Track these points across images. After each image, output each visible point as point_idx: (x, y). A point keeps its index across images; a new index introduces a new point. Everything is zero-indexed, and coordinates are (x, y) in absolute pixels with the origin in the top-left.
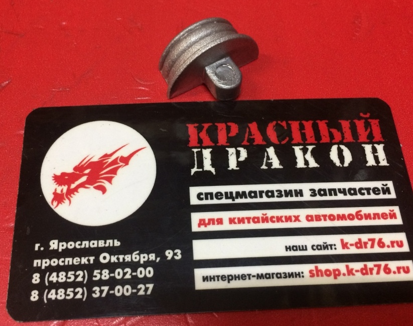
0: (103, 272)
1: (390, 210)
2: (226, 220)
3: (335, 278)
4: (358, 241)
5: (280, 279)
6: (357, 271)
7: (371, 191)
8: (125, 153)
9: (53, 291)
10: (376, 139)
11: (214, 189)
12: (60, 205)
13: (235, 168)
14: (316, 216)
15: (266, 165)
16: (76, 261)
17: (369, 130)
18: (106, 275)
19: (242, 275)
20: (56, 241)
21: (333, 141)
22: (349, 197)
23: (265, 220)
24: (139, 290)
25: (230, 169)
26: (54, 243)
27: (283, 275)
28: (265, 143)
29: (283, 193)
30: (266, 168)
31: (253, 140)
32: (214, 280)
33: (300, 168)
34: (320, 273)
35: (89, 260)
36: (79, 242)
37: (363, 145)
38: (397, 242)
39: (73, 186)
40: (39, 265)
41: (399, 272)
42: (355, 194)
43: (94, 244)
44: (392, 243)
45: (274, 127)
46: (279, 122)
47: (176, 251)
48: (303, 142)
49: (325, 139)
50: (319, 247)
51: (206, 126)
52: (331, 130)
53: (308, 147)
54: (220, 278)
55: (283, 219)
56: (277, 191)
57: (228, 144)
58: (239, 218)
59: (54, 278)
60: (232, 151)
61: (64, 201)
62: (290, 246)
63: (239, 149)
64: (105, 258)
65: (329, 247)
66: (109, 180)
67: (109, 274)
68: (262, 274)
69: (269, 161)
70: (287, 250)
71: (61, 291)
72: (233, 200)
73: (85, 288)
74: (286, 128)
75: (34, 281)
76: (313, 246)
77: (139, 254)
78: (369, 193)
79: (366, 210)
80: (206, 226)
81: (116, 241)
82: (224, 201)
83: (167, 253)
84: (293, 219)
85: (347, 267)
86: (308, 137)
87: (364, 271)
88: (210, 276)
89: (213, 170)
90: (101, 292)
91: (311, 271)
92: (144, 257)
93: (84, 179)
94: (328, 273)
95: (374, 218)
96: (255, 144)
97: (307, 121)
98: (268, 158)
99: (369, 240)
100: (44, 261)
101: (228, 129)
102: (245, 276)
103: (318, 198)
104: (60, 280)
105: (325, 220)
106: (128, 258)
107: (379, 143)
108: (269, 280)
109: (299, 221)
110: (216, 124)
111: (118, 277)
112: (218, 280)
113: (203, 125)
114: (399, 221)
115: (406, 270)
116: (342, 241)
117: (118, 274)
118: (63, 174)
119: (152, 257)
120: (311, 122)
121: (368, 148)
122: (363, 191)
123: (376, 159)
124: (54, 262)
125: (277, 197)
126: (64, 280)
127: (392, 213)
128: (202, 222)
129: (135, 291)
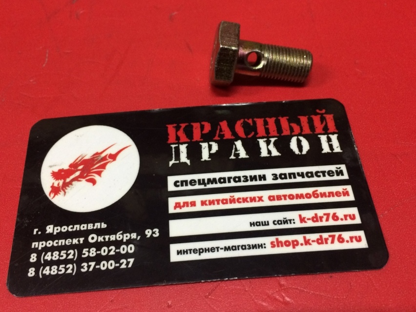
0: (91, 250)
1: (343, 189)
2: (198, 203)
3: (294, 247)
4: (314, 215)
5: (245, 250)
6: (313, 241)
7: (326, 174)
8: (113, 151)
9: (48, 268)
10: (331, 130)
11: (188, 177)
12: (56, 196)
13: (207, 159)
14: (277, 196)
15: (234, 156)
16: (68, 242)
17: (324, 123)
18: (93, 252)
19: (211, 248)
20: (52, 226)
21: (293, 134)
22: (306, 179)
23: (232, 201)
24: (121, 264)
25: (203, 160)
26: (50, 228)
27: (247, 247)
28: (233, 137)
29: (249, 178)
30: (234, 158)
31: (223, 136)
32: (187, 253)
33: (264, 157)
34: (280, 244)
35: (79, 241)
36: (71, 226)
37: (319, 136)
38: (350, 216)
39: (68, 180)
40: (37, 246)
41: (352, 241)
42: (312, 176)
43: (84, 227)
44: (346, 216)
45: (241, 124)
46: (246, 120)
47: (154, 230)
48: (266, 135)
49: (286, 132)
50: (280, 222)
51: (183, 125)
52: (291, 124)
53: (271, 139)
54: (192, 251)
55: (249, 200)
56: (243, 177)
57: (202, 140)
58: (209, 201)
59: (48, 257)
60: (205, 145)
61: (60, 192)
62: (254, 223)
63: (211, 143)
64: (93, 238)
65: (289, 222)
66: (99, 174)
67: (96, 252)
68: (229, 247)
69: (237, 152)
70: (251, 226)
71: (54, 268)
72: (205, 186)
73: (75, 265)
74: (252, 124)
75: (31, 260)
76: (274, 221)
77: (122, 234)
78: (324, 176)
79: (321, 190)
80: (181, 208)
81: (103, 224)
82: (197, 187)
83: (146, 232)
84: (257, 199)
85: (305, 238)
86: (271, 131)
87: (320, 241)
88: (184, 250)
89: (188, 162)
90: (89, 267)
91: (272, 243)
92: (127, 236)
93: (78, 173)
94: (287, 244)
95: (329, 196)
96: (224, 138)
97: (270, 117)
98: (236, 150)
99: (325, 214)
100: (41, 243)
101: (202, 127)
102: (214, 249)
103: (279, 181)
104: (54, 259)
105: (285, 199)
106: (113, 238)
107: (333, 133)
108: (235, 251)
109: (263, 201)
110: (192, 124)
111: (103, 254)
112: (190, 253)
113: (180, 125)
114: (351, 198)
115: (358, 239)
116: (300, 216)
117: (104, 251)
118: (61, 171)
119: (134, 236)
120: (274, 119)
121: (323, 138)
122: (319, 174)
123: (331, 147)
124: (50, 244)
125: (243, 181)
126: (57, 257)
127: (345, 191)
128: (178, 205)
129: (118, 265)
